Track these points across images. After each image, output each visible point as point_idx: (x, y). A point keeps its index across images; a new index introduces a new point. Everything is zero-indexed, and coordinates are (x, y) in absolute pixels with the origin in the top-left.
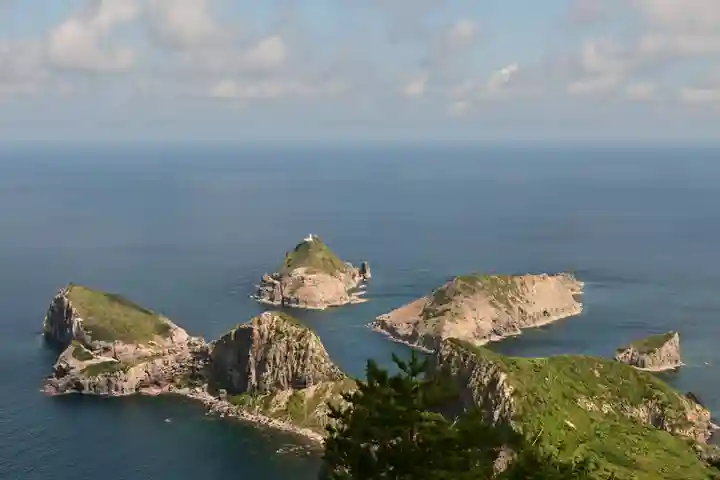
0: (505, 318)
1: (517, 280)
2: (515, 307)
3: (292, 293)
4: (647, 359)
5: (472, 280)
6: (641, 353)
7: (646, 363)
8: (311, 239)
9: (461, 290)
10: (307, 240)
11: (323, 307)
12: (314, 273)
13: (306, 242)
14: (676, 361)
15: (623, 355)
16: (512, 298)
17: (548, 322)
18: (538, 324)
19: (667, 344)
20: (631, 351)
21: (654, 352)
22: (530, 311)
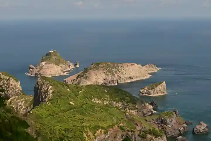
0: (110, 79)
1: (120, 65)
2: (116, 75)
3: (39, 72)
4: (151, 92)
5: (98, 64)
6: (149, 89)
7: (151, 93)
8: (52, 51)
9: (93, 68)
10: (51, 52)
11: (49, 77)
12: (49, 64)
13: (50, 53)
14: (164, 92)
15: (143, 90)
16: (115, 72)
17: (131, 81)
18: (126, 82)
19: (159, 86)
20: (146, 89)
21: (154, 89)
22: (122, 77)
